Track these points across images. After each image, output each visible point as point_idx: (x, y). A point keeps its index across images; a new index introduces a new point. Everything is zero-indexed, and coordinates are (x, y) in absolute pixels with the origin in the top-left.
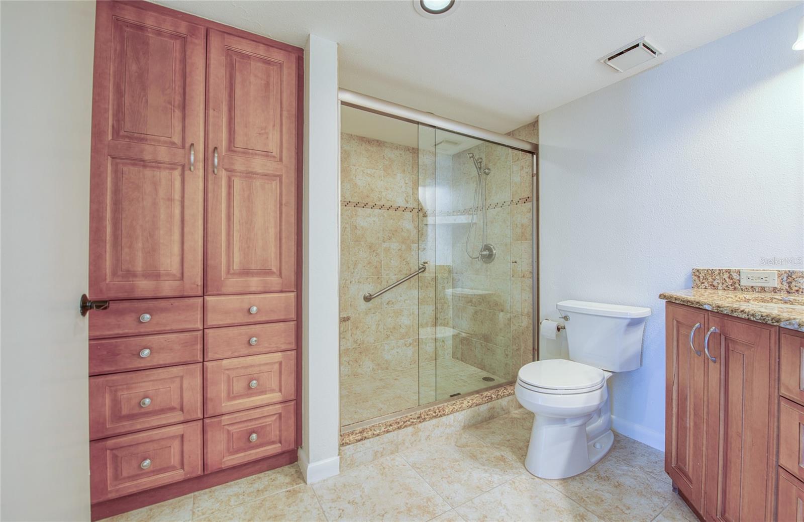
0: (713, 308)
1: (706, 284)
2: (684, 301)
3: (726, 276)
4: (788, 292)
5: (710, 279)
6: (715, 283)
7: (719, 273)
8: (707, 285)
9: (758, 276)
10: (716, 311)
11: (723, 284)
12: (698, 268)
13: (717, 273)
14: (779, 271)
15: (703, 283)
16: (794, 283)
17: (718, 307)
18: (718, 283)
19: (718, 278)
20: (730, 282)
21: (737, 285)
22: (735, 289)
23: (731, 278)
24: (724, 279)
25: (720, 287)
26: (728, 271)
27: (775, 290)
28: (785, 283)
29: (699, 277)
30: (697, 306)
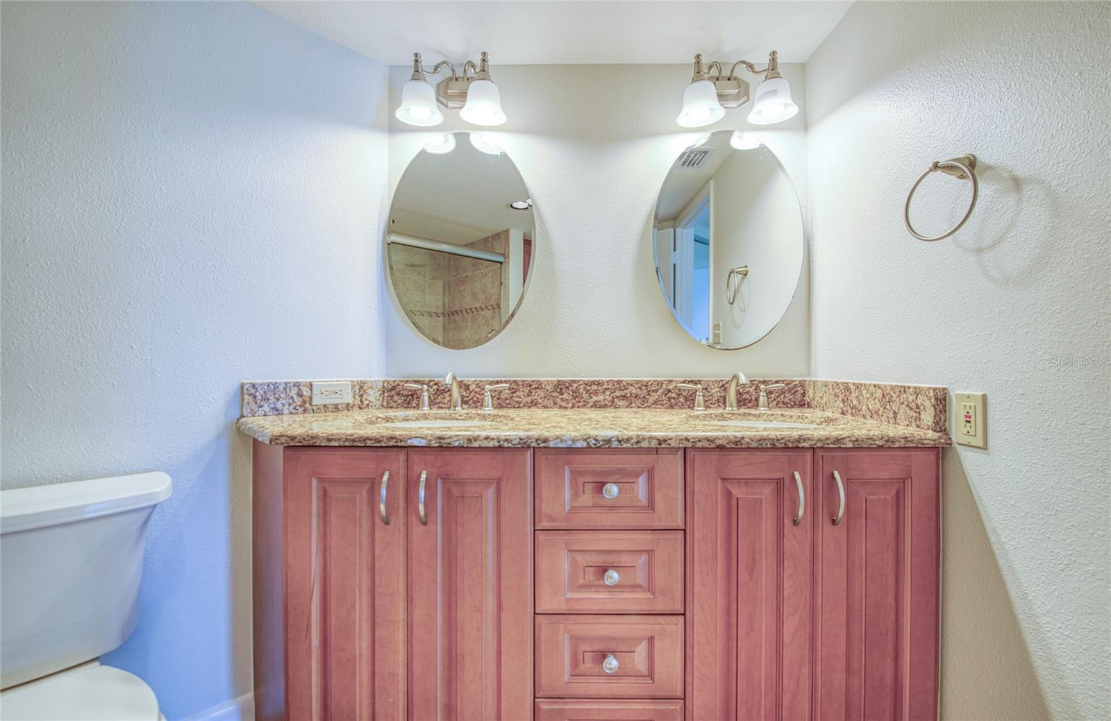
0: (430, 441)
1: (266, 408)
2: (354, 440)
3: (294, 392)
4: (360, 408)
5: (272, 399)
6: (279, 406)
7: (285, 389)
8: (267, 410)
9: (333, 389)
10: (437, 445)
11: (290, 405)
12: (254, 381)
13: (281, 388)
14: (352, 382)
15: (261, 407)
16: (365, 397)
17: (440, 438)
18: (283, 405)
19: (283, 396)
20: (298, 401)
21: (308, 405)
22: (305, 411)
23: (300, 395)
24: (292, 397)
25: (286, 411)
26: (297, 385)
27: (348, 407)
28: (357, 397)
29: (255, 397)
30: (391, 444)
